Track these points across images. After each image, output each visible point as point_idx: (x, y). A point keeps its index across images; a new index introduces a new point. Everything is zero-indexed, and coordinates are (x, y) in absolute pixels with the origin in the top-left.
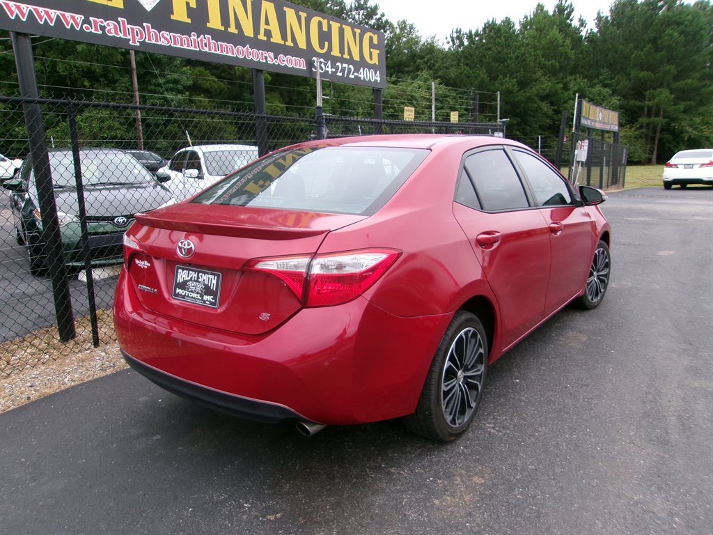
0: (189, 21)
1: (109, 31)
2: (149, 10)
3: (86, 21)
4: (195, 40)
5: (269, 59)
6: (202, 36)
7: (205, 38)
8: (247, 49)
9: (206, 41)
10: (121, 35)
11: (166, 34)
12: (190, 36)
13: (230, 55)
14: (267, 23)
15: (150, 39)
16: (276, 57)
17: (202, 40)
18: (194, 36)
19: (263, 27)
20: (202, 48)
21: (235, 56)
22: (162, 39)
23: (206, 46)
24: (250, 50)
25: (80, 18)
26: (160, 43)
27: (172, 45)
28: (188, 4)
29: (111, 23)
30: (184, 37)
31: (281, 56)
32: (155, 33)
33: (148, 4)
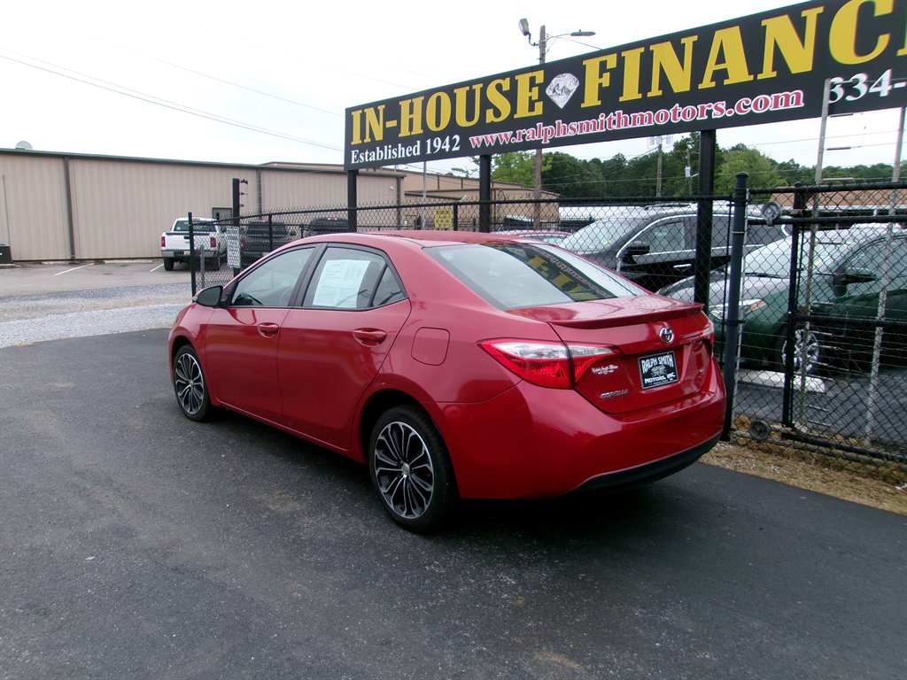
0: (600, 102)
1: (528, 138)
2: (562, 107)
3: (514, 135)
4: (602, 121)
5: (715, 111)
6: (612, 114)
7: (615, 115)
8: (675, 111)
9: (616, 118)
10: (536, 138)
11: (574, 125)
12: (597, 118)
13: (646, 124)
14: (721, 59)
15: (559, 135)
16: (730, 105)
17: (610, 119)
18: (602, 117)
19: (711, 67)
20: (610, 127)
21: (653, 124)
22: (570, 130)
23: (614, 123)
24: (681, 109)
25: (509, 133)
26: (568, 135)
27: (579, 133)
28: (600, 85)
29: (531, 130)
30: (591, 122)
31: (743, 101)
32: (564, 127)
33: (561, 101)
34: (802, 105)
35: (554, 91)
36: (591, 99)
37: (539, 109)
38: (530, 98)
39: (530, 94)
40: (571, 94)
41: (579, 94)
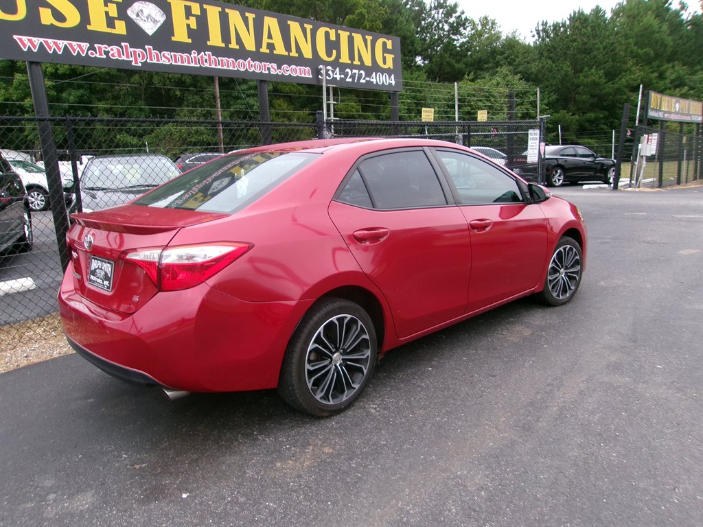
0: (190, 41)
1: (113, 55)
2: (150, 34)
3: (92, 48)
4: (195, 57)
5: (271, 69)
6: (203, 53)
7: (205, 55)
8: (249, 62)
9: (206, 57)
10: (124, 58)
11: (167, 54)
12: (190, 54)
13: (231, 68)
14: (270, 37)
15: (151, 59)
16: (279, 68)
17: (202, 57)
18: (194, 54)
19: (265, 40)
20: (203, 64)
21: (236, 69)
22: (163, 58)
23: (206, 61)
24: (252, 63)
25: (85, 46)
26: (161, 62)
27: (173, 63)
28: (188, 26)
29: (115, 48)
30: (185, 56)
31: (285, 66)
32: (157, 54)
33: (150, 29)
34: (311, 76)
35: (138, 15)
36: (181, 35)
37: (121, 28)
38: (107, 13)
39: (106, 9)
40: (159, 25)
41: (167, 28)
